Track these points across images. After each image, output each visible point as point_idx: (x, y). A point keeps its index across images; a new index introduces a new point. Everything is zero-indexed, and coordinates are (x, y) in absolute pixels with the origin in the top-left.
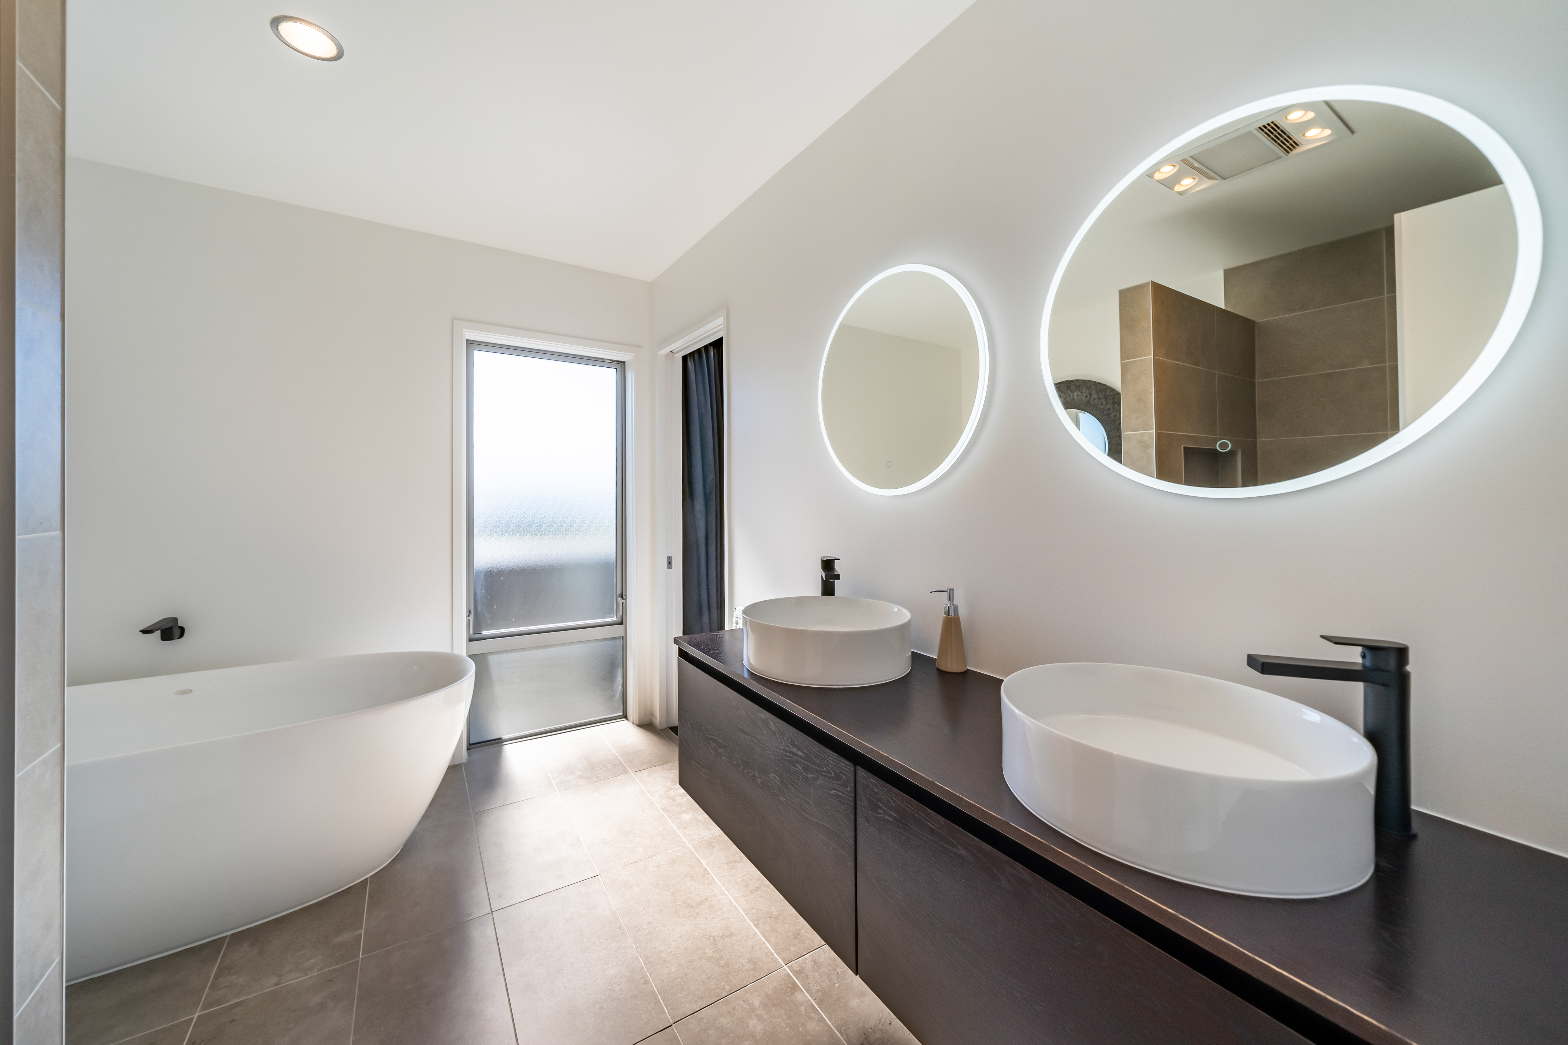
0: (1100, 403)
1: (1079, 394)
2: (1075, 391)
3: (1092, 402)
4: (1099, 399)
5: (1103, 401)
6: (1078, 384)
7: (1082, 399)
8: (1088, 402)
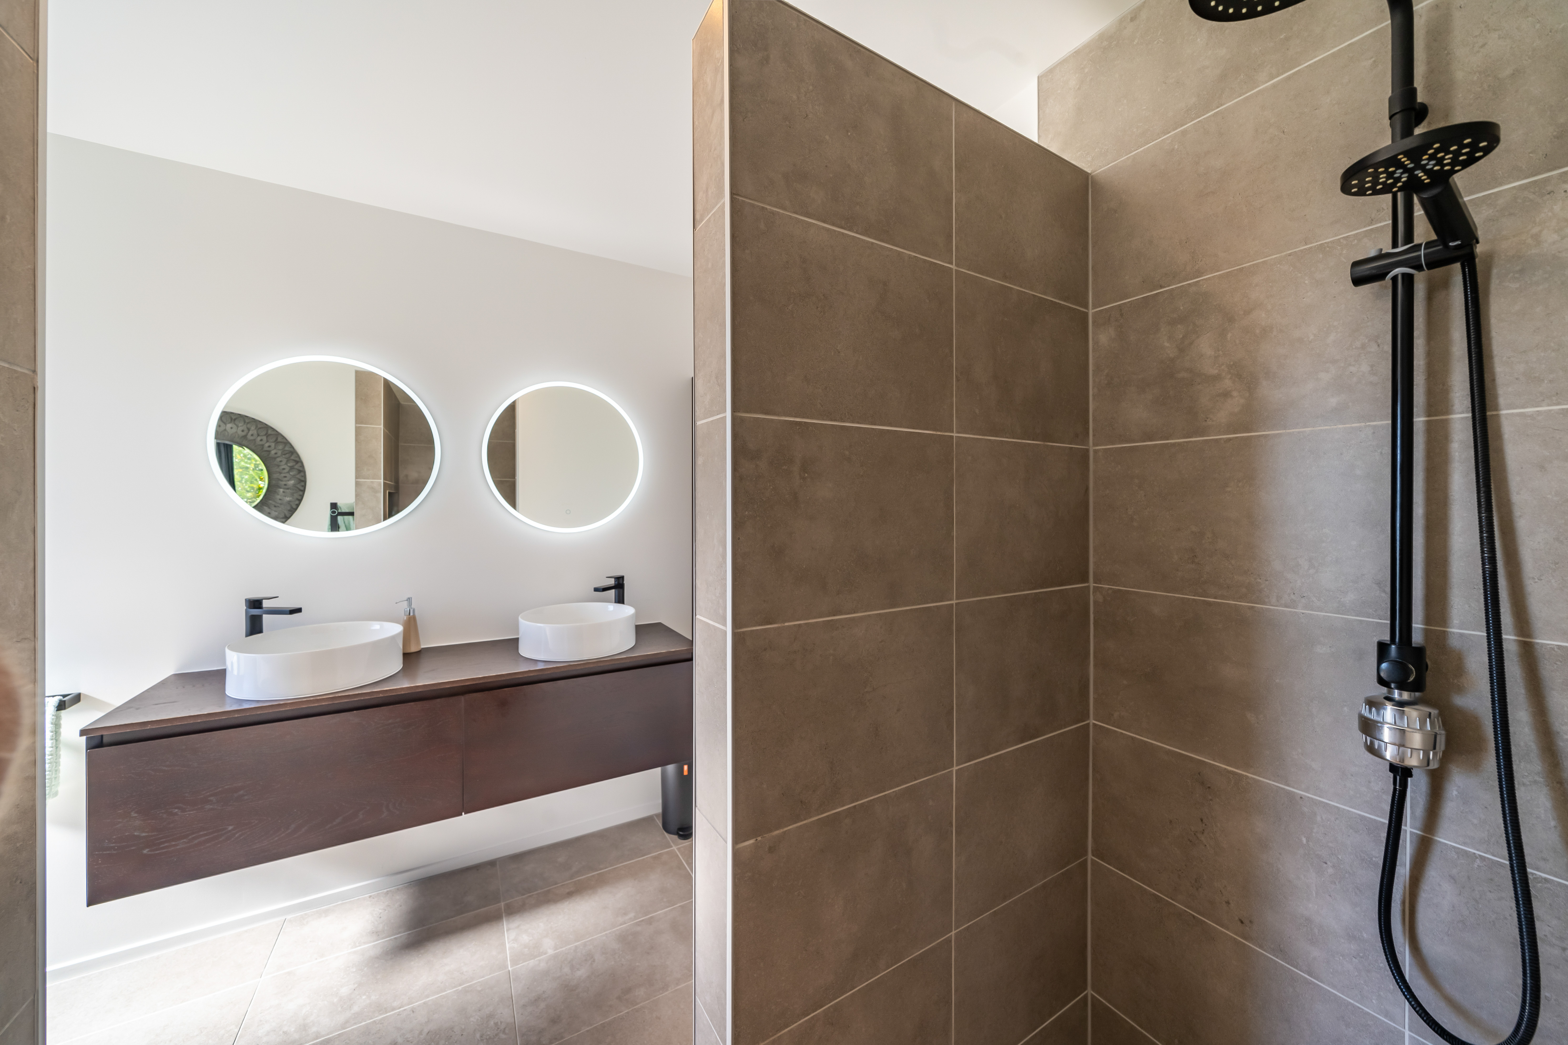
0: (259, 438)
1: (234, 426)
2: (228, 423)
3: (249, 437)
4: (258, 435)
5: (264, 438)
6: (234, 417)
7: (236, 432)
8: (245, 437)
